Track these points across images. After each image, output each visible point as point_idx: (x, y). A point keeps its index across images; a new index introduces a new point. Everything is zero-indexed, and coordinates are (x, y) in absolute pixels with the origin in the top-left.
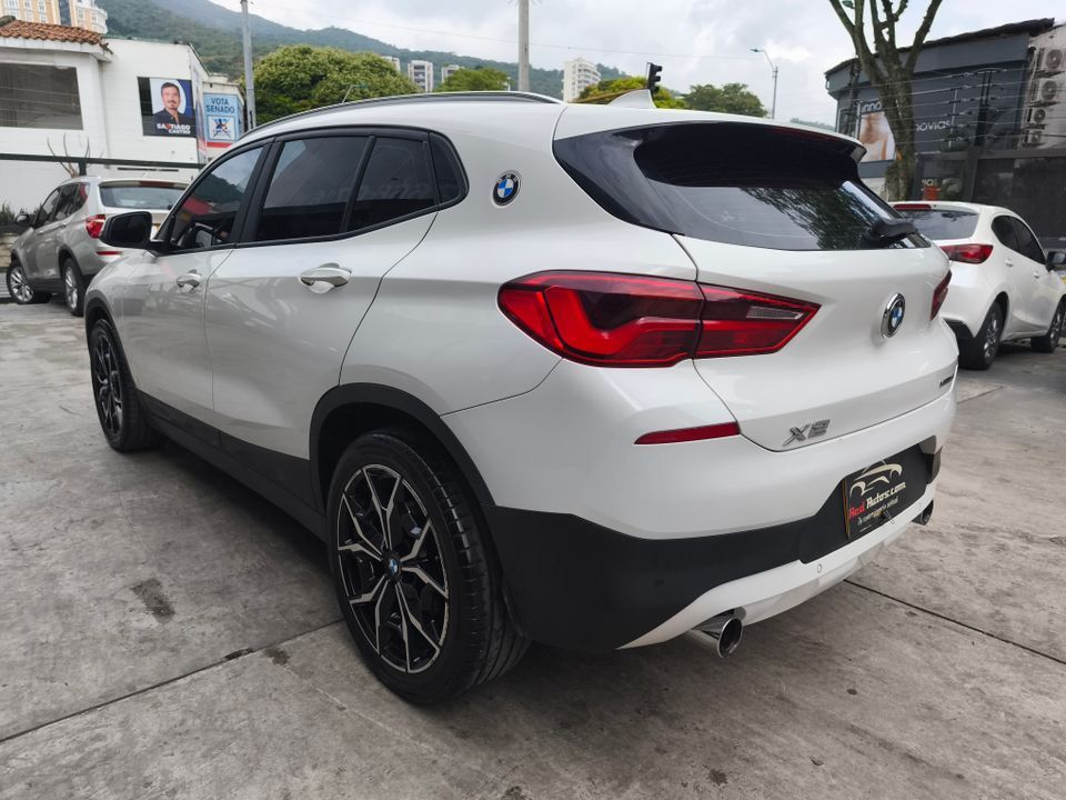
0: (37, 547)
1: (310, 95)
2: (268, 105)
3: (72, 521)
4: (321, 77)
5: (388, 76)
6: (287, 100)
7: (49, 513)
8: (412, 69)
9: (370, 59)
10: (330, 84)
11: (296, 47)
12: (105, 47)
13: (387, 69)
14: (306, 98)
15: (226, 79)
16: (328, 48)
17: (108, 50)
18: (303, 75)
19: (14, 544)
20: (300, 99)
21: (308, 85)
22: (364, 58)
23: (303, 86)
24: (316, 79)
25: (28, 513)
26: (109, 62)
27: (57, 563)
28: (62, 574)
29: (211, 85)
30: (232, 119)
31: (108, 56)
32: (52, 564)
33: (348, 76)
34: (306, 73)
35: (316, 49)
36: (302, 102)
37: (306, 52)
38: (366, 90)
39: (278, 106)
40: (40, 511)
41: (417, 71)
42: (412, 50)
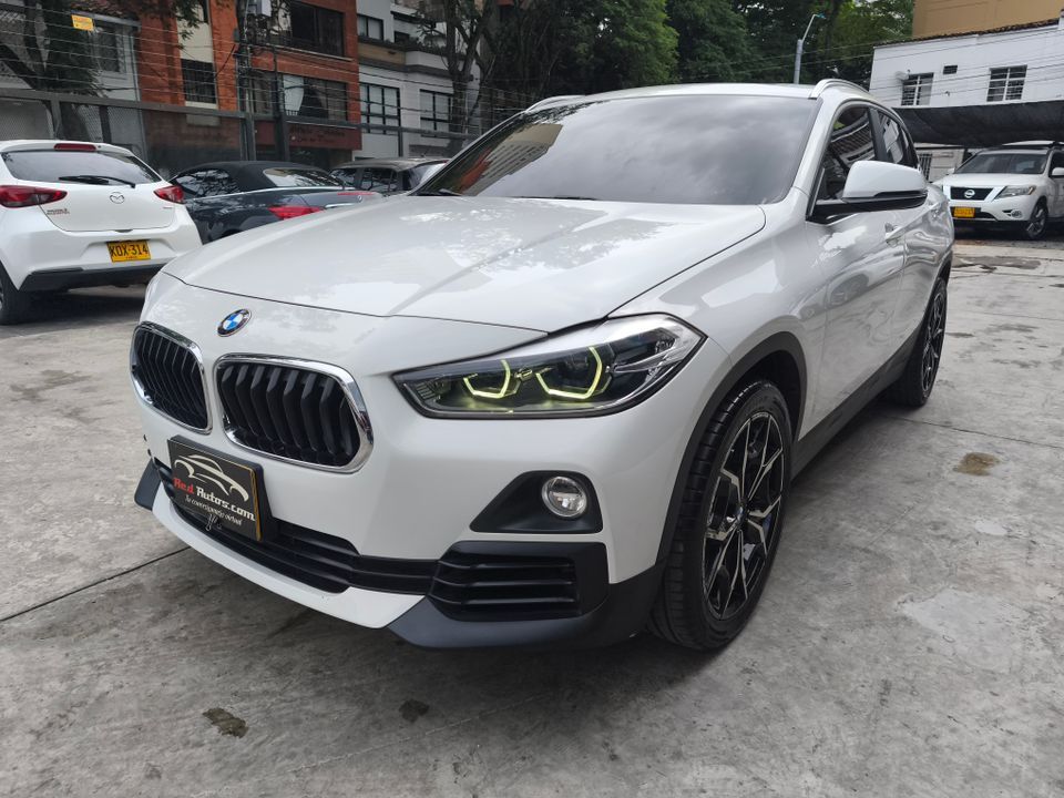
0: (1011, 534)
3: (954, 541)
7: (965, 564)
19: (1030, 548)
25: (986, 578)
27: (1008, 512)
28: (1012, 503)
32: (1011, 513)
40: (972, 572)
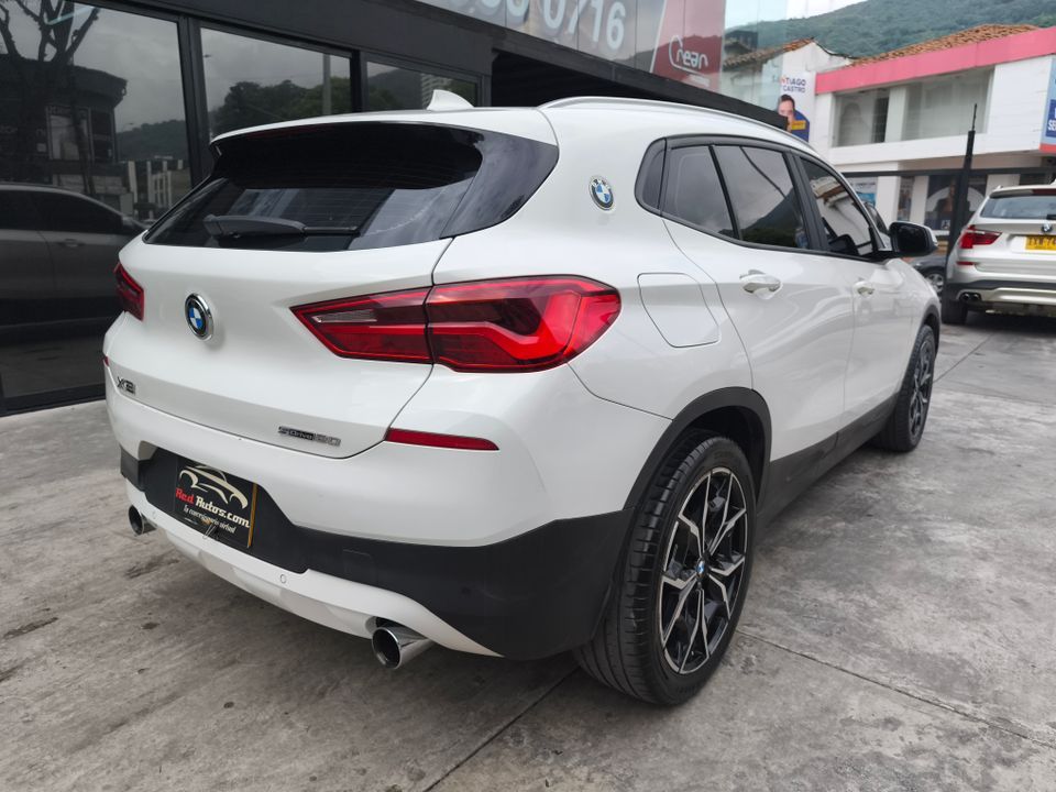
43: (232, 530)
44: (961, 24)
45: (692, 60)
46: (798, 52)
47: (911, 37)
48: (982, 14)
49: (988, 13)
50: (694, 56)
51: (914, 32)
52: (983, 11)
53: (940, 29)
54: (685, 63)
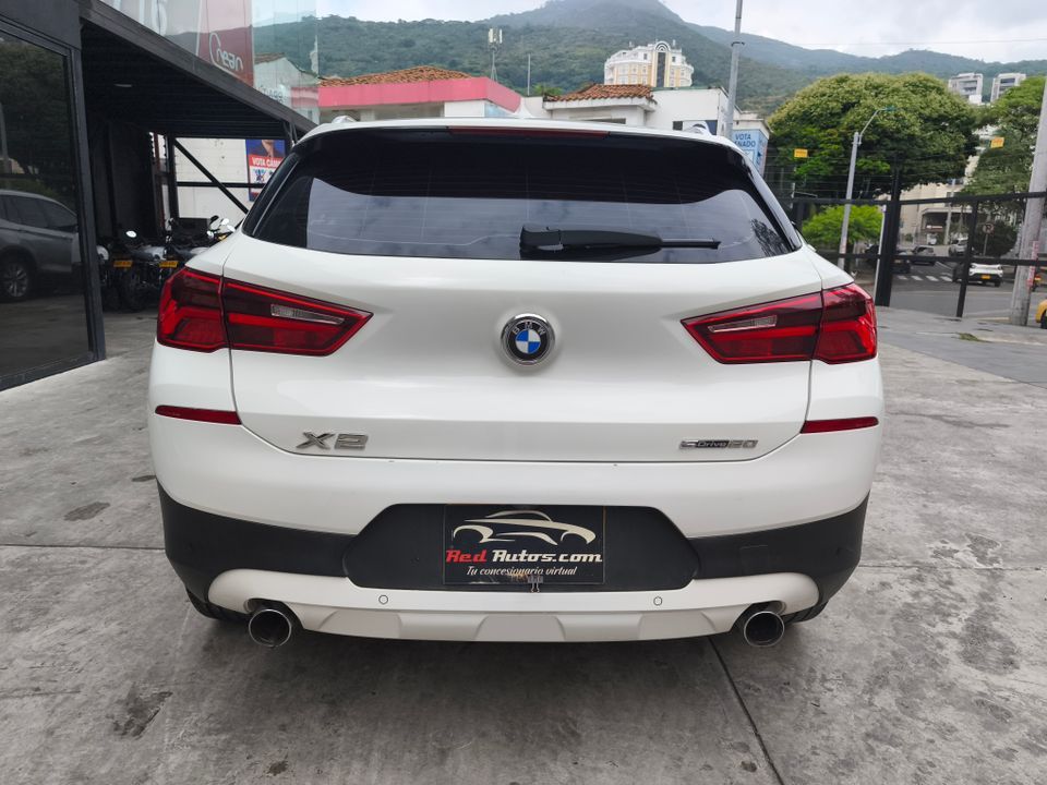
1: (838, 123)
2: (794, 136)
4: (853, 105)
5: (933, 95)
6: (814, 130)
8: (999, 83)
9: (915, 80)
10: (861, 111)
11: (833, 77)
12: (650, 99)
13: (933, 88)
14: (833, 127)
15: (755, 116)
16: (868, 74)
17: (653, 101)
18: (835, 104)
20: (828, 127)
21: (837, 114)
22: (907, 79)
23: (832, 115)
24: (847, 107)
26: (653, 111)
29: (738, 123)
30: (752, 153)
31: (652, 106)
33: (885, 101)
34: (838, 101)
35: (854, 77)
36: (829, 130)
37: (842, 81)
38: (902, 112)
39: (805, 136)
41: (1003, 85)
42: (1004, 63)
43: (572, 572)
44: (375, 59)
45: (230, 61)
46: (272, 65)
47: (334, 64)
48: (391, 53)
49: (395, 53)
50: (231, 58)
51: (336, 60)
52: (391, 51)
53: (358, 61)
54: (224, 64)
